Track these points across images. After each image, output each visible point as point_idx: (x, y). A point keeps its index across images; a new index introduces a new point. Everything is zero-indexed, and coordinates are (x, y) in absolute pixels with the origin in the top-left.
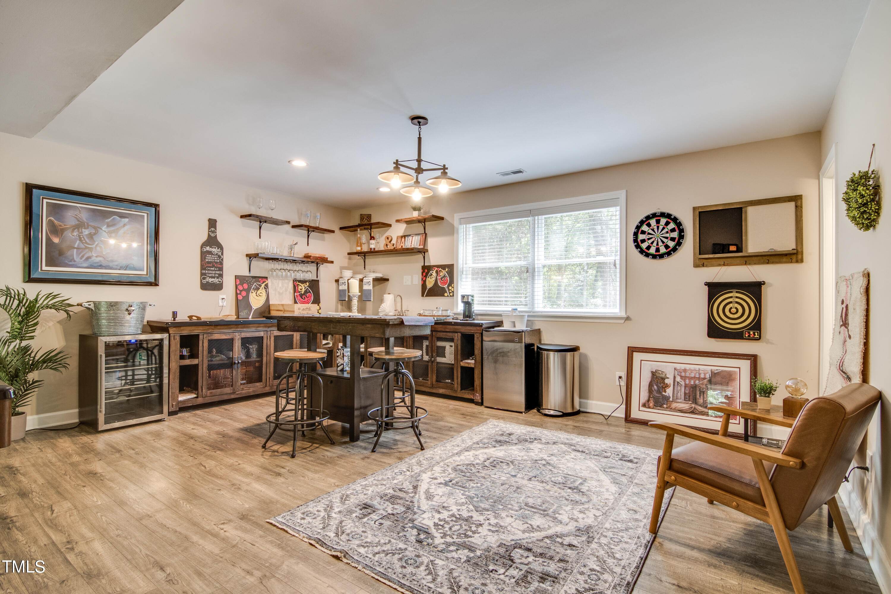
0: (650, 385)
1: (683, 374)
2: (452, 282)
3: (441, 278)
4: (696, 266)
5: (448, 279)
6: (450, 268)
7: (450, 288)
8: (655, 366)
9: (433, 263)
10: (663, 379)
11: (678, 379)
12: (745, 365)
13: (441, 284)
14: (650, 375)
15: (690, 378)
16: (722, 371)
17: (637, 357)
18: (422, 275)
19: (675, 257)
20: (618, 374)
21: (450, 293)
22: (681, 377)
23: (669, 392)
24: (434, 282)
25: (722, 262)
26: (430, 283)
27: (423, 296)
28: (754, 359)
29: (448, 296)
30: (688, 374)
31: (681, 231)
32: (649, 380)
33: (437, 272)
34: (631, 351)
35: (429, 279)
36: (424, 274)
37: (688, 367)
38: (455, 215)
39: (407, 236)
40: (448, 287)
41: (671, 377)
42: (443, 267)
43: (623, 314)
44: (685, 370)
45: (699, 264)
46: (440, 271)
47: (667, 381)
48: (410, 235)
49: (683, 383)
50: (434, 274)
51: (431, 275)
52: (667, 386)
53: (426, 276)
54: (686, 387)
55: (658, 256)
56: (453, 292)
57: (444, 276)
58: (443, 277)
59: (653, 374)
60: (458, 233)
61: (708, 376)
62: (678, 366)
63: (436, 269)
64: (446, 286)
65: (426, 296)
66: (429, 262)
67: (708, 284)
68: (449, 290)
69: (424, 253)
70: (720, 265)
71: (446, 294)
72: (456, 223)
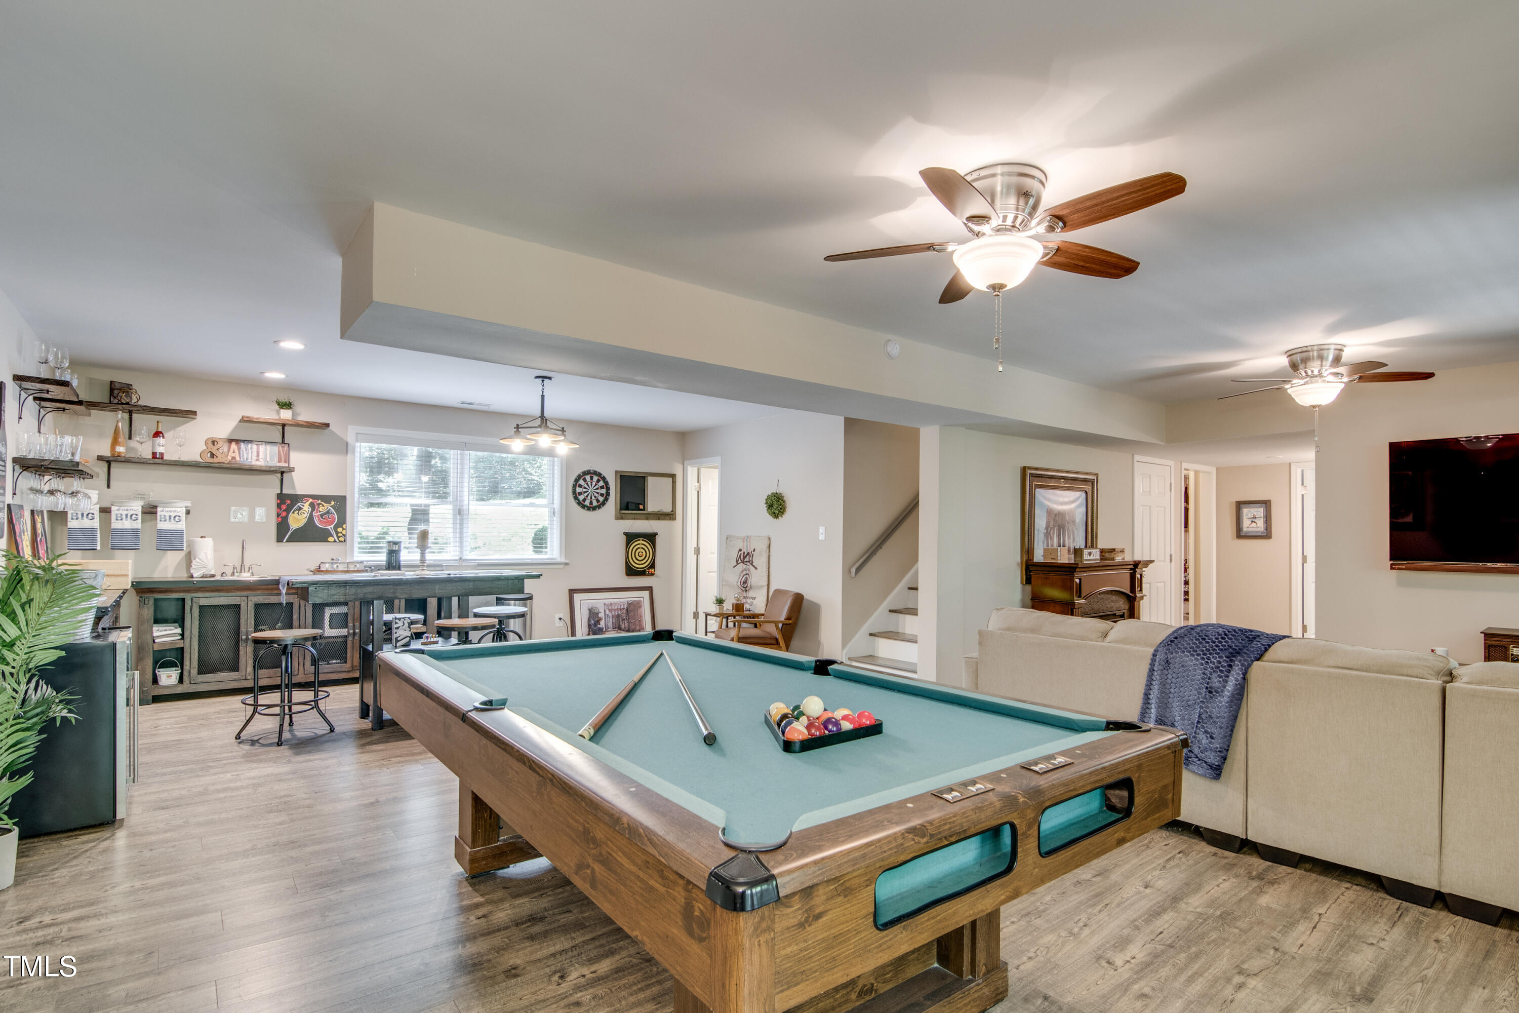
0: (589, 620)
1: (610, 608)
2: (342, 522)
3: (322, 516)
4: (617, 518)
5: (336, 516)
6: (340, 502)
7: (340, 530)
8: (591, 604)
9: (299, 491)
10: (598, 614)
11: (607, 612)
12: (646, 594)
13: (321, 524)
14: (588, 612)
15: (615, 610)
16: (634, 601)
17: (577, 597)
18: (279, 506)
19: (604, 509)
20: (557, 616)
21: (338, 537)
22: (609, 610)
23: (602, 624)
24: (305, 521)
25: (633, 516)
26: (296, 521)
27: (280, 539)
28: (650, 589)
29: (335, 541)
30: (613, 608)
31: (608, 489)
32: (587, 616)
33: (312, 505)
34: (572, 592)
35: (295, 515)
36: (284, 507)
37: (612, 601)
38: (350, 428)
39: (244, 441)
40: (335, 528)
41: (602, 610)
42: (326, 499)
43: (563, 560)
44: (611, 604)
45: (620, 517)
46: (319, 504)
47: (600, 615)
48: (251, 442)
49: (610, 615)
50: (306, 507)
51: (300, 509)
52: (600, 619)
53: (288, 510)
54: (613, 616)
55: (591, 508)
56: (344, 535)
57: (328, 512)
58: (325, 514)
59: (590, 610)
60: (354, 453)
61: (626, 607)
62: (607, 601)
63: (311, 500)
64: (330, 527)
65: (287, 541)
66: (293, 486)
67: (626, 534)
68: (337, 533)
69: (282, 473)
70: (632, 519)
71: (331, 539)
72: (350, 439)
